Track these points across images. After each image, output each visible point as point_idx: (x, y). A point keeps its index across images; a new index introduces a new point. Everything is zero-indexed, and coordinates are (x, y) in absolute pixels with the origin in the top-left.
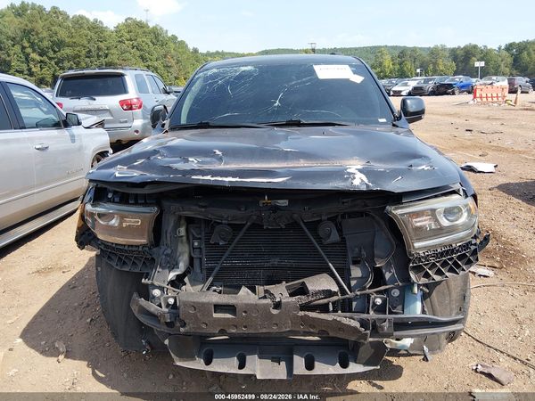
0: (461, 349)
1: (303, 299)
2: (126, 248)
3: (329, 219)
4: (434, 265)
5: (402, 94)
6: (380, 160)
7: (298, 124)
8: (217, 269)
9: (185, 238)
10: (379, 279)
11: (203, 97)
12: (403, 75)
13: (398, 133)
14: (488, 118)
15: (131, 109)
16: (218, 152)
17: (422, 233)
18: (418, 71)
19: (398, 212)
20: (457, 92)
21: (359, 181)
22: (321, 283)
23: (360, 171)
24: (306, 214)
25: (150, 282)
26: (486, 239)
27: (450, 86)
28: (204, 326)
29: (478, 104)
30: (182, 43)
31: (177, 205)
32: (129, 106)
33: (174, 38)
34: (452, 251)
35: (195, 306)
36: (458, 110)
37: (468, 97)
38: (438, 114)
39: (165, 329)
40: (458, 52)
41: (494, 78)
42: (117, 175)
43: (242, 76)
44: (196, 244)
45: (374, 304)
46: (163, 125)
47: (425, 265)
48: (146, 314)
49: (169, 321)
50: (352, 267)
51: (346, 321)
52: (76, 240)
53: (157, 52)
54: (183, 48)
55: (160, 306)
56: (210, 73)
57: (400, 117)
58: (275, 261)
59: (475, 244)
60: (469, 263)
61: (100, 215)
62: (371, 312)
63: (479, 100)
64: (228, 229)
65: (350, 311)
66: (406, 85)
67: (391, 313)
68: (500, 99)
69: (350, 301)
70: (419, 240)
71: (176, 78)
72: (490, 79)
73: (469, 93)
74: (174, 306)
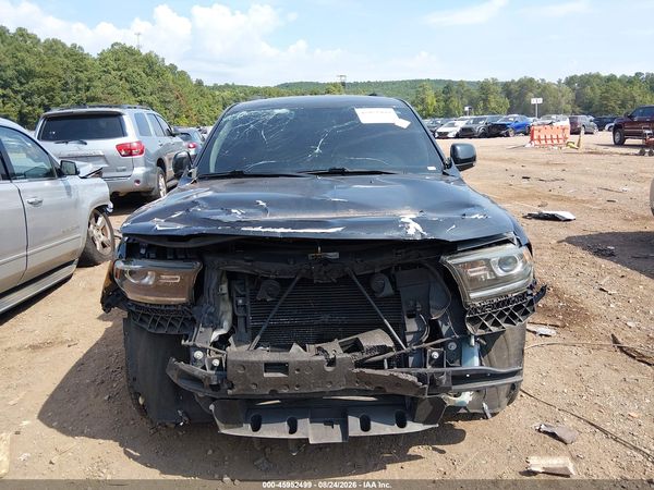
0: (523, 411)
1: (358, 356)
2: (163, 308)
3: (382, 272)
4: (490, 316)
5: (449, 136)
6: (433, 209)
7: (342, 172)
8: (264, 327)
9: (227, 296)
10: (435, 332)
11: (233, 143)
12: (448, 114)
13: (447, 181)
14: (548, 164)
15: (131, 154)
16: (261, 203)
17: (477, 284)
18: (467, 109)
19: (452, 261)
20: (511, 133)
21: (414, 231)
22: (375, 339)
23: (413, 220)
24: (358, 267)
25: (191, 343)
26: (543, 290)
27: (504, 126)
28: (254, 387)
29: (535, 148)
30: (183, 73)
31: (221, 259)
32: (127, 151)
33: (173, 68)
34: (508, 302)
35: (244, 365)
36: (513, 154)
37: (523, 140)
38: (490, 160)
39: (210, 393)
40: (512, 86)
41: (554, 117)
42: (159, 228)
43: (277, 119)
44: (240, 301)
45: (431, 358)
46: (190, 175)
47: (482, 316)
48: (187, 379)
49: (215, 383)
50: (407, 321)
51: (403, 376)
52: (102, 302)
53: (151, 84)
54: (184, 79)
55: (204, 368)
56: (239, 115)
57: (451, 165)
58: (325, 318)
59: (531, 295)
60: (526, 313)
61: (132, 273)
62: (429, 367)
63: (537, 142)
64: (276, 284)
65: (407, 366)
66: (453, 125)
67: (448, 366)
68: (561, 141)
69: (406, 356)
70: (475, 290)
71: (176, 116)
72: (549, 118)
73: (526, 134)
74: (220, 368)
